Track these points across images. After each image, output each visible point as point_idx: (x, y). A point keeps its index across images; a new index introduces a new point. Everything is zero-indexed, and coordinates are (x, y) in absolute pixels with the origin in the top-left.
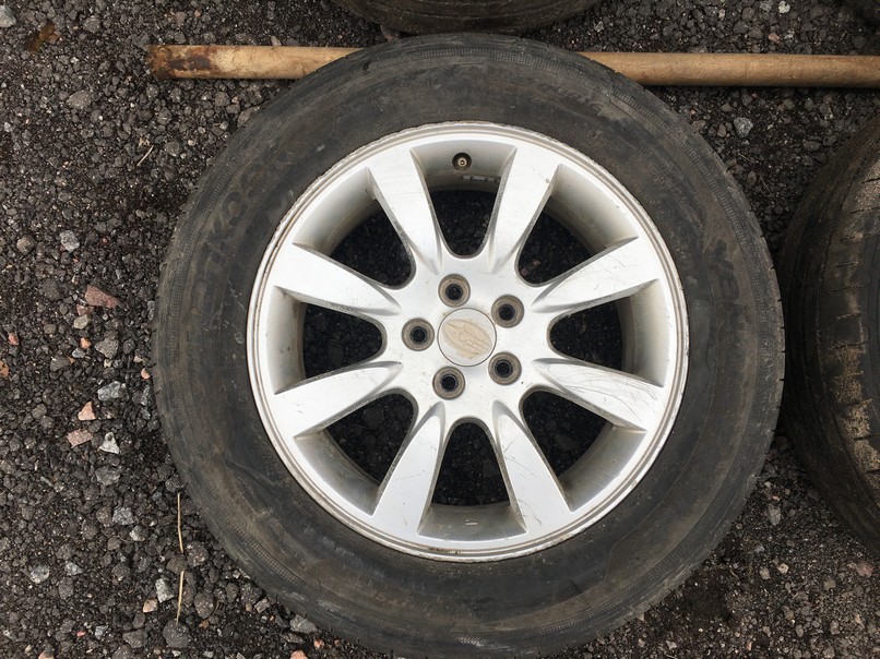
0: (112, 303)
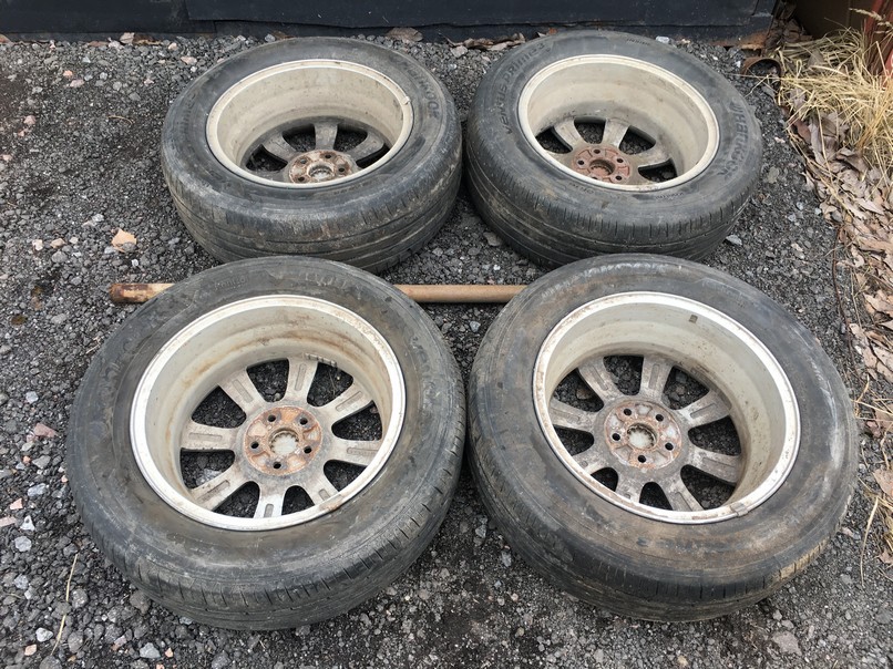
0: (51, 433)
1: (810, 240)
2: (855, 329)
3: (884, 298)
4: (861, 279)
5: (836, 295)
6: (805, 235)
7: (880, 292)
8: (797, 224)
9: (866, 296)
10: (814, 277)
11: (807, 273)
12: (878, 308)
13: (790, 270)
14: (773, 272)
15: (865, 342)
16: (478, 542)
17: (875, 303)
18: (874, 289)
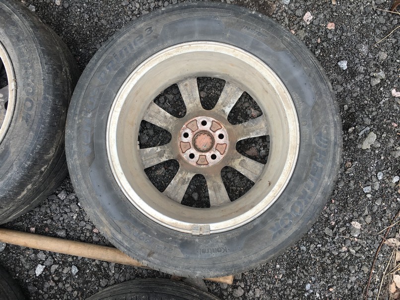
1: (373, 214)
5: (369, 274)
6: (371, 209)
8: (369, 196)
9: (395, 276)
10: (358, 255)
11: (353, 251)
13: (340, 247)
14: (324, 249)
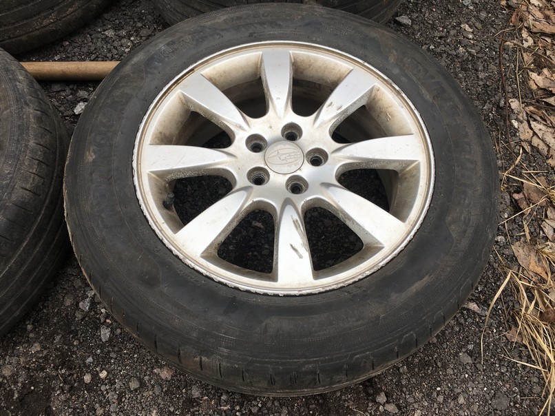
1: (482, 22)
2: (515, 104)
3: (549, 76)
4: (528, 58)
5: (500, 73)
6: (477, 18)
7: (545, 71)
8: (471, 8)
9: (530, 73)
10: (480, 55)
11: (473, 51)
12: (541, 85)
13: (456, 48)
14: (438, 50)
15: (523, 116)
16: (79, 316)
17: (538, 80)
18: (539, 68)
